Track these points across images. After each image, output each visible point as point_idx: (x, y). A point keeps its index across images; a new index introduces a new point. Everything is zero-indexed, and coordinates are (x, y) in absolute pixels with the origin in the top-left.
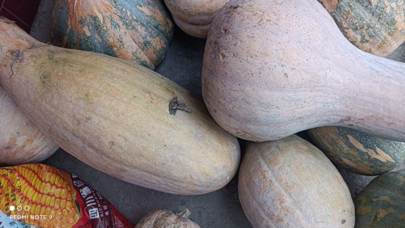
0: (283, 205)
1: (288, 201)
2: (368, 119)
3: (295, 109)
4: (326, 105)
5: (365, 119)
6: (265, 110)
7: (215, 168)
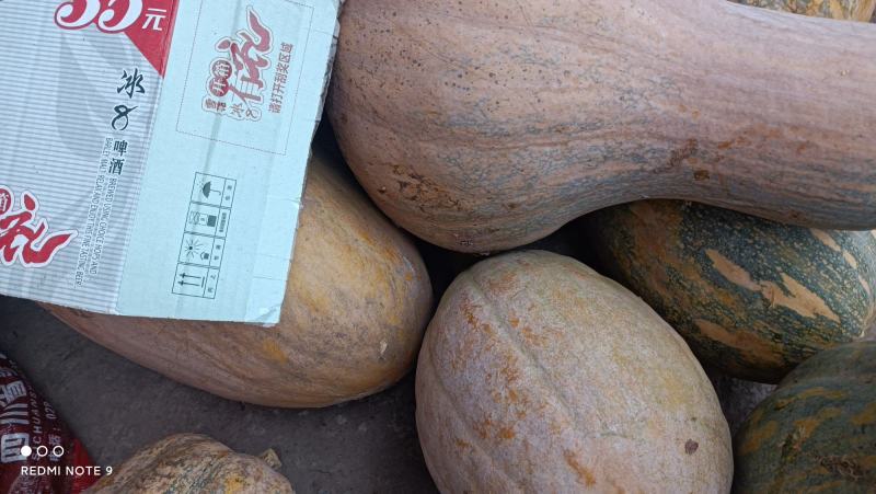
0: (513, 386)
1: (528, 373)
2: (742, 140)
3: (541, 90)
4: (626, 96)
5: (733, 141)
6: (457, 81)
7: (341, 294)
